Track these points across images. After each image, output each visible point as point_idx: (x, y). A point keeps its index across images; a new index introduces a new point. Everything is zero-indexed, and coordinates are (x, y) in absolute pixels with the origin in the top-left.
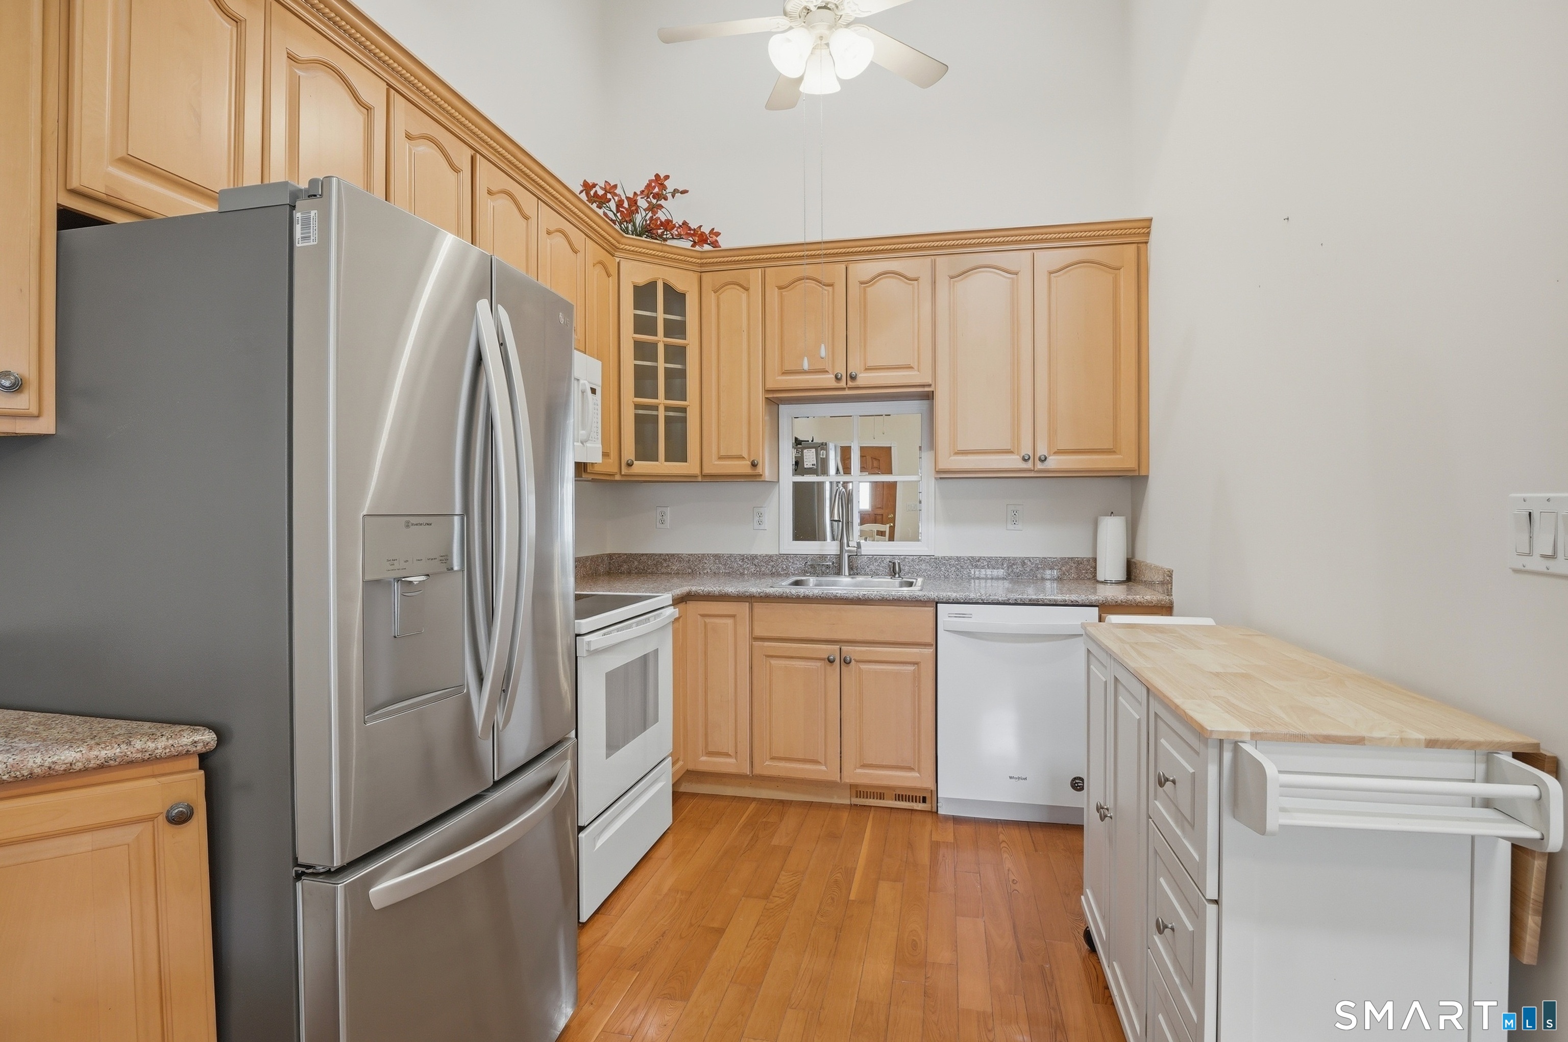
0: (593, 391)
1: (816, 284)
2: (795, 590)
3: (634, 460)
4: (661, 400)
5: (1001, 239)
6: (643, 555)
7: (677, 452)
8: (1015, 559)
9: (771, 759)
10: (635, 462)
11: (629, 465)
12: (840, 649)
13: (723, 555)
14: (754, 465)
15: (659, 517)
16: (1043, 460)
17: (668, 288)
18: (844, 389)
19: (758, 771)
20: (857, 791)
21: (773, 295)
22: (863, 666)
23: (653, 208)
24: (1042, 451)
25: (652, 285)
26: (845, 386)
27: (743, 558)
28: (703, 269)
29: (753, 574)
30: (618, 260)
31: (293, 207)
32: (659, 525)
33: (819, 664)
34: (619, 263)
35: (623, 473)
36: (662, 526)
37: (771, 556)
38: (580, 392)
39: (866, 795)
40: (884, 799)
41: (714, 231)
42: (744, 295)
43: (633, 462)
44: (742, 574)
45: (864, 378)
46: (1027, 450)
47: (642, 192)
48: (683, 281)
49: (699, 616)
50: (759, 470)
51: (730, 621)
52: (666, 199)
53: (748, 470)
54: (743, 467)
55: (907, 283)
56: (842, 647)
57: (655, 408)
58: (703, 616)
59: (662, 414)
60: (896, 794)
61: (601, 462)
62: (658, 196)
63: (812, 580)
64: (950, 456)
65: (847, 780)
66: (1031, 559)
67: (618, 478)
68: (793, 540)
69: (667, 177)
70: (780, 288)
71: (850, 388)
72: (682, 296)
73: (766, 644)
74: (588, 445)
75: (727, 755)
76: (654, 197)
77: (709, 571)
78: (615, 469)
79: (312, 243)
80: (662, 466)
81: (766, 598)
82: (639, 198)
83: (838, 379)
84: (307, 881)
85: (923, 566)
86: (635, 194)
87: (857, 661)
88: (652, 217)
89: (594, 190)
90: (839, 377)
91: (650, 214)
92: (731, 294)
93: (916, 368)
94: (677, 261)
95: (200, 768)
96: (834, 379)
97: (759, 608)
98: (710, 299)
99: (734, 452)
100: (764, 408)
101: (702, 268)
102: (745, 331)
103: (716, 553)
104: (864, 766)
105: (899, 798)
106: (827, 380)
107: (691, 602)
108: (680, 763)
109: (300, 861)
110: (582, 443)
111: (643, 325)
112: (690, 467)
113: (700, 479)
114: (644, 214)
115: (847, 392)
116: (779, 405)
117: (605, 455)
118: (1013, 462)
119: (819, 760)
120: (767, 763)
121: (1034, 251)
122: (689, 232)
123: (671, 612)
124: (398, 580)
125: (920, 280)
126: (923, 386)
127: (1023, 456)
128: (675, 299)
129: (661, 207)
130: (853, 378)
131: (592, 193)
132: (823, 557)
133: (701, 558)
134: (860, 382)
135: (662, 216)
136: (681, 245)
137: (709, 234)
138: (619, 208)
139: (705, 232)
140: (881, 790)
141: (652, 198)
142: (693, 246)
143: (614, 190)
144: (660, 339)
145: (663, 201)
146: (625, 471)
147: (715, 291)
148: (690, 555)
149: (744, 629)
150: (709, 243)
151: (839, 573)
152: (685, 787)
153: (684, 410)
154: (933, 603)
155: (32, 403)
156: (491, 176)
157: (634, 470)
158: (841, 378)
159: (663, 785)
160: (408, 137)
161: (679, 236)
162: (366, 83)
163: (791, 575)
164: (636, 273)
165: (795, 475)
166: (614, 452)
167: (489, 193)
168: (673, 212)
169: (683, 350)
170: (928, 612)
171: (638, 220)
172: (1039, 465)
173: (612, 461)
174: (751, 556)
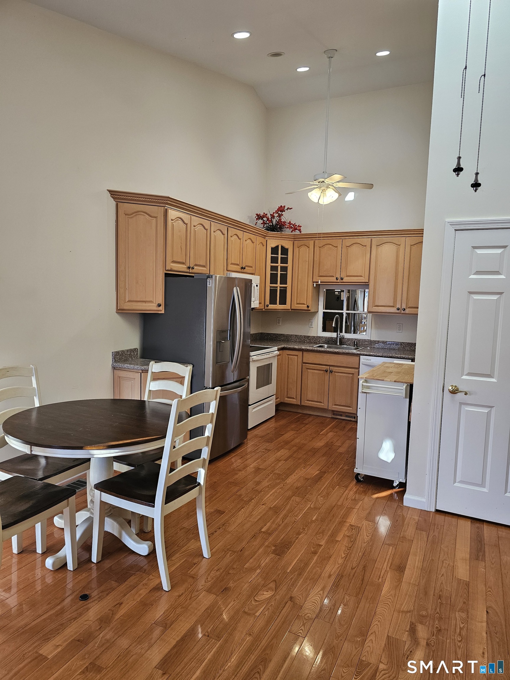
0: (257, 286)
1: (331, 246)
2: (320, 349)
4: (279, 285)
5: (395, 233)
7: (283, 301)
8: (399, 343)
9: (307, 400)
10: (269, 305)
11: (267, 306)
13: (298, 335)
14: (308, 307)
15: (278, 321)
16: (404, 310)
17: (282, 247)
19: (303, 404)
20: (334, 413)
21: (317, 249)
22: (337, 374)
23: (280, 216)
24: (404, 306)
25: (278, 247)
26: (339, 282)
27: (305, 337)
28: (295, 240)
29: (308, 343)
31: (207, 279)
32: (278, 324)
33: (323, 372)
34: (267, 240)
37: (314, 337)
38: (254, 288)
39: (337, 415)
40: (342, 417)
41: (300, 225)
42: (308, 249)
44: (304, 343)
45: (346, 279)
46: (398, 306)
47: (276, 211)
48: (288, 244)
50: (310, 308)
51: (296, 357)
53: (306, 308)
54: (304, 307)
55: (362, 247)
56: (330, 367)
57: (277, 287)
58: (288, 355)
59: (278, 289)
61: (259, 306)
62: (281, 211)
63: (326, 346)
64: (372, 307)
65: (330, 408)
66: (404, 343)
67: (264, 310)
68: (322, 332)
70: (320, 247)
71: (341, 282)
72: (287, 250)
73: (307, 365)
74: (255, 302)
75: (293, 398)
77: (293, 341)
78: (263, 308)
79: (210, 286)
80: (278, 306)
81: (307, 351)
82: (275, 214)
83: (337, 279)
85: (366, 343)
86: (274, 213)
87: (334, 372)
91: (279, 218)
92: (303, 249)
93: (363, 276)
94: (287, 238)
97: (305, 353)
98: (296, 250)
99: (302, 302)
100: (312, 287)
102: (307, 262)
103: (296, 335)
104: (335, 405)
105: (347, 416)
106: (334, 279)
107: (284, 350)
108: (279, 399)
110: (253, 302)
111: (274, 260)
112: (287, 306)
113: (290, 311)
114: (276, 219)
115: (340, 284)
116: (320, 285)
117: (260, 303)
118: (394, 310)
119: (322, 402)
120: (305, 402)
121: (406, 237)
122: (291, 226)
123: (277, 353)
124: (221, 341)
125: (367, 246)
126: (366, 283)
127: (397, 308)
128: (285, 250)
129: (283, 215)
130: (342, 279)
131: (259, 216)
132: (331, 338)
133: (291, 336)
134: (344, 280)
135: (283, 219)
136: (287, 231)
137: (298, 227)
138: (268, 219)
139: (296, 225)
140: (341, 413)
141: (279, 212)
142: (292, 232)
143: (267, 214)
144: (279, 265)
145: (283, 213)
146: (266, 308)
147: (298, 248)
148: (287, 335)
149: (300, 360)
150: (297, 230)
151: (336, 344)
152: (280, 408)
153: (286, 288)
154: (359, 355)
155: (161, 308)
156: (232, 231)
157: (269, 307)
158: (338, 279)
159: (272, 403)
160: (214, 232)
161: (287, 228)
162: (206, 223)
163: (319, 343)
164: (272, 243)
165: (326, 309)
166: (263, 303)
167: (231, 237)
168: (286, 217)
169: (287, 267)
170: (357, 358)
171: (274, 221)
172: (402, 312)
173: (262, 305)
174: (308, 336)
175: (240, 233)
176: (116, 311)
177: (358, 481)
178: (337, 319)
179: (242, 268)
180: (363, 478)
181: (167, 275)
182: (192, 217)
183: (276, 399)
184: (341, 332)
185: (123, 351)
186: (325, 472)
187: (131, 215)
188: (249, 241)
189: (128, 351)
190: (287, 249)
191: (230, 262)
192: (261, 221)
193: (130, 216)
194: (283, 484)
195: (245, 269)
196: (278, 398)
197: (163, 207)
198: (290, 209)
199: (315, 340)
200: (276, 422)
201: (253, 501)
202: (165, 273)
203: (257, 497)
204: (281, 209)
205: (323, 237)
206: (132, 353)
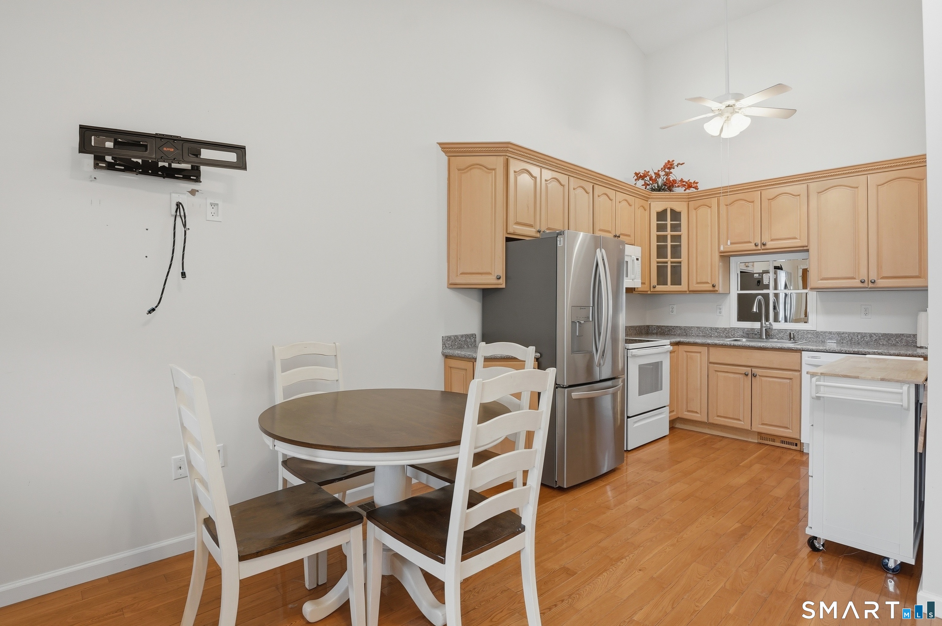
0: (637, 259)
1: (744, 202)
2: (736, 343)
3: (656, 285)
4: (669, 259)
6: (663, 326)
7: (676, 280)
8: (865, 333)
9: (717, 416)
10: (657, 286)
11: (654, 287)
12: (752, 370)
13: (702, 327)
14: (714, 286)
15: (671, 310)
16: (873, 282)
17: (672, 210)
18: (760, 250)
19: (711, 421)
20: (761, 437)
21: (723, 208)
22: (763, 378)
23: (667, 174)
24: (873, 276)
25: (665, 211)
26: (760, 249)
27: (711, 329)
29: (716, 337)
30: (649, 202)
31: (557, 237)
32: (671, 313)
33: (741, 376)
34: (650, 204)
35: (651, 291)
36: (673, 313)
37: (726, 329)
38: (632, 261)
39: (766, 439)
40: (775, 442)
41: (696, 182)
42: (709, 210)
43: (656, 286)
44: (711, 336)
45: (770, 245)
46: (863, 277)
47: (662, 169)
48: (678, 206)
49: (684, 352)
50: (716, 288)
51: (698, 355)
52: (674, 168)
53: (711, 289)
54: (709, 287)
55: (794, 198)
56: (752, 369)
57: (667, 263)
58: (686, 352)
59: (669, 265)
60: (781, 440)
61: (641, 287)
62: (669, 168)
63: (744, 340)
64: (818, 281)
65: (754, 429)
66: (876, 334)
67: (649, 293)
68: (737, 321)
69: (673, 161)
70: (727, 205)
71: (763, 250)
73: (716, 365)
74: (635, 280)
75: (697, 412)
76: (668, 169)
77: (694, 334)
78: (648, 289)
79: (561, 245)
80: (669, 287)
81: (715, 345)
82: (660, 172)
84: (559, 389)
85: (809, 336)
86: (659, 171)
87: (760, 376)
88: (667, 178)
89: (640, 175)
90: (757, 245)
91: (666, 177)
92: (702, 210)
93: (799, 239)
94: (679, 198)
95: (537, 361)
96: (754, 245)
97: (712, 350)
98: (693, 213)
99: (704, 280)
100: (719, 259)
101: (689, 199)
102: (710, 226)
103: (698, 326)
104: (763, 424)
105: (783, 442)
106: (751, 246)
107: (681, 346)
108: (674, 413)
109: (558, 384)
110: (633, 280)
111: (661, 228)
112: (683, 287)
113: (688, 293)
114: (662, 178)
116: (730, 257)
117: (643, 283)
118: (856, 283)
119: (741, 419)
120: (715, 418)
121: (868, 175)
122: (683, 183)
123: (669, 348)
124: (578, 322)
125: (801, 196)
126: (803, 247)
127: (861, 281)
128: (676, 215)
129: (671, 173)
130: (764, 245)
131: (639, 176)
132: (753, 329)
133: (691, 328)
134: (768, 246)
135: (672, 178)
136: (679, 190)
137: (693, 183)
138: (651, 179)
139: (691, 183)
140: (773, 437)
141: (667, 170)
142: (685, 190)
143: (649, 172)
144: (669, 233)
145: (672, 170)
146: (652, 290)
147: (695, 210)
148: (685, 327)
149: (705, 358)
150: (693, 188)
151: (761, 337)
152: (678, 425)
153: (680, 262)
154: (800, 351)
155: (500, 281)
156: (599, 190)
157: (657, 289)
158: (758, 245)
159: (664, 416)
160: (574, 189)
161: (679, 186)
162: (563, 178)
163: (734, 337)
164: (658, 206)
165: (741, 290)
166: (647, 282)
167: (599, 196)
168: (677, 174)
169: (680, 236)
170: (798, 354)
171: (660, 181)
172: (871, 285)
173: (646, 286)
174: (716, 328)
175: (611, 193)
176: (447, 286)
177: (814, 549)
178: (760, 302)
179: (615, 236)
180: (823, 545)
181: (508, 240)
182: (543, 170)
183: (670, 412)
184: (767, 319)
185: (456, 336)
186: (750, 528)
187: (465, 169)
188: (625, 203)
189: (462, 336)
190: (680, 213)
191: (597, 227)
192: (641, 182)
193: (463, 171)
194: (676, 539)
195: (619, 237)
196: (673, 411)
197: (503, 156)
198: (681, 164)
199: (727, 332)
200: (671, 442)
201: (624, 560)
202: (506, 237)
203: (632, 555)
204: (669, 166)
205: (730, 191)
206: (468, 340)
